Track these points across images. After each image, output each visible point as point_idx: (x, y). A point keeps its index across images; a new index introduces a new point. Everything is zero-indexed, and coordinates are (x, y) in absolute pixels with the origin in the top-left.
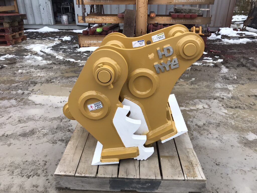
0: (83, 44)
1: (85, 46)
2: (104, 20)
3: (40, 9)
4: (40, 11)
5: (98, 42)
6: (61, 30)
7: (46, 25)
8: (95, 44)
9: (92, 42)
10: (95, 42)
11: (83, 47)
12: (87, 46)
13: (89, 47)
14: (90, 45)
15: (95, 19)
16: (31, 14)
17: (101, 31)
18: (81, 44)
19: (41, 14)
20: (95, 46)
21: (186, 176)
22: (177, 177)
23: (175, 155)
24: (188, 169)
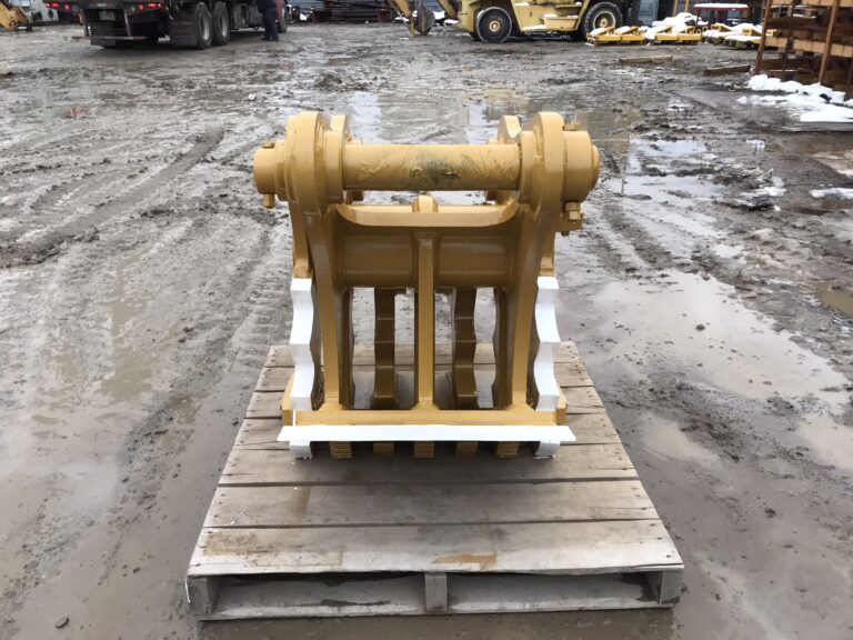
21: (216, 531)
22: (217, 512)
23: (308, 517)
24: (239, 540)
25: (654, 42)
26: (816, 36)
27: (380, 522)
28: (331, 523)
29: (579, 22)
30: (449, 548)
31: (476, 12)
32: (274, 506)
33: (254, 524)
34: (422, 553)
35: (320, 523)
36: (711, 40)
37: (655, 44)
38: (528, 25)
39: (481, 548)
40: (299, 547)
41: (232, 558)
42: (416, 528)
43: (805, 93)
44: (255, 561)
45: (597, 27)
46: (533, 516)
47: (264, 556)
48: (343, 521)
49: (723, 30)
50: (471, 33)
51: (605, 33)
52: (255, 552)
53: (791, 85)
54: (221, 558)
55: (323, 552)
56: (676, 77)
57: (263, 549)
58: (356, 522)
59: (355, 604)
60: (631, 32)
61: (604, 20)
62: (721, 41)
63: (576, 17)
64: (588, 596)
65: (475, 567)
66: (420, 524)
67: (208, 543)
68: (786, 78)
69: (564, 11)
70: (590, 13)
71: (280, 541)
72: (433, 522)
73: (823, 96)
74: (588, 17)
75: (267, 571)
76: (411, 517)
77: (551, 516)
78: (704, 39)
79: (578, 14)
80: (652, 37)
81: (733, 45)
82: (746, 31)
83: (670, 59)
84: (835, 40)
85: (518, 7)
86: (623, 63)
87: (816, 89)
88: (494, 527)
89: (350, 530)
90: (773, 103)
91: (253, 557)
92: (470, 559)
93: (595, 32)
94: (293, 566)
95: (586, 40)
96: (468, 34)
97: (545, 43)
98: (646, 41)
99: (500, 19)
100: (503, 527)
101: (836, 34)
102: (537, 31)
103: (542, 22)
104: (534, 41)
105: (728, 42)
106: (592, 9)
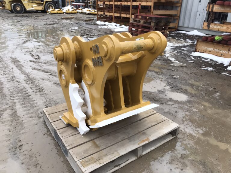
0: (199, 49)
1: (201, 51)
2: (229, 29)
3: (196, 14)
4: (196, 16)
5: (214, 50)
6: (208, 35)
7: (197, 29)
8: (211, 51)
9: (208, 49)
10: (211, 49)
11: (199, 52)
12: (203, 52)
13: (203, 53)
14: (206, 51)
15: (220, 27)
16: (188, 19)
17: (219, 39)
18: (198, 49)
19: (196, 19)
20: (210, 54)
21: (81, 161)
22: (76, 156)
23: (101, 147)
24: (90, 160)
25: (66, 13)
26: (110, 11)
27: (118, 141)
28: (108, 146)
29: (44, 7)
30: (138, 140)
31: (11, 4)
32: (89, 148)
33: (89, 155)
34: (134, 144)
35: (105, 147)
36: (79, 13)
37: (66, 14)
38: (29, 8)
39: (144, 137)
40: (106, 155)
41: (93, 165)
42: (127, 139)
43: (111, 25)
44: (99, 163)
45: (49, 9)
46: (147, 127)
47: (100, 161)
48: (110, 145)
49: (82, 10)
50: (10, 11)
51: (52, 11)
52: (97, 161)
53: (107, 23)
54: (90, 166)
55: (113, 153)
56: (79, 22)
57: (98, 159)
58: (113, 144)
59: (122, 163)
60: (59, 10)
61: (51, 7)
62: (82, 13)
63: (42, 6)
64: (164, 140)
65: (147, 142)
66: (127, 138)
67: (82, 164)
68: (105, 21)
69: (39, 4)
70: (46, 5)
71: (100, 156)
72: (129, 136)
73: (115, 25)
74: (46, 6)
75: (105, 164)
76: (123, 138)
77: (150, 126)
78: (78, 12)
79: (43, 5)
80: (65, 12)
81: (85, 14)
82: (88, 10)
83: (74, 17)
84: (115, 12)
85: (24, 3)
86: (62, 19)
87: (113, 24)
88: (142, 132)
89: (114, 146)
90: (106, 28)
91: (98, 162)
92: (144, 141)
93: (49, 10)
94: (109, 160)
95: (47, 13)
96: (9, 11)
97: (35, 14)
98: (64, 13)
99: (19, 6)
100: (144, 132)
101: (115, 11)
102: (32, 10)
103: (33, 7)
104: (31, 13)
105: (84, 13)
106: (47, 4)
